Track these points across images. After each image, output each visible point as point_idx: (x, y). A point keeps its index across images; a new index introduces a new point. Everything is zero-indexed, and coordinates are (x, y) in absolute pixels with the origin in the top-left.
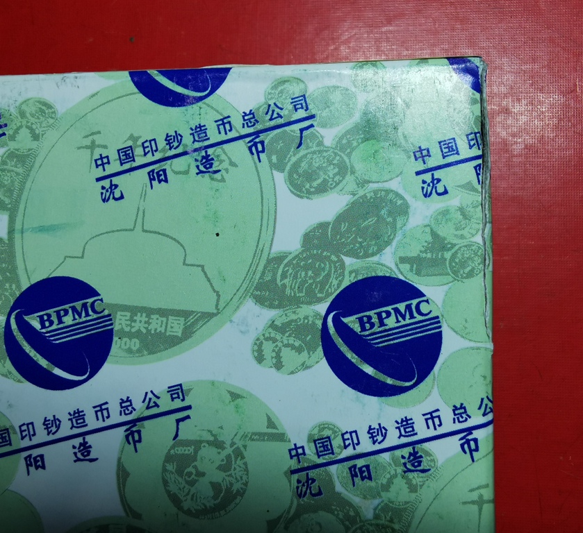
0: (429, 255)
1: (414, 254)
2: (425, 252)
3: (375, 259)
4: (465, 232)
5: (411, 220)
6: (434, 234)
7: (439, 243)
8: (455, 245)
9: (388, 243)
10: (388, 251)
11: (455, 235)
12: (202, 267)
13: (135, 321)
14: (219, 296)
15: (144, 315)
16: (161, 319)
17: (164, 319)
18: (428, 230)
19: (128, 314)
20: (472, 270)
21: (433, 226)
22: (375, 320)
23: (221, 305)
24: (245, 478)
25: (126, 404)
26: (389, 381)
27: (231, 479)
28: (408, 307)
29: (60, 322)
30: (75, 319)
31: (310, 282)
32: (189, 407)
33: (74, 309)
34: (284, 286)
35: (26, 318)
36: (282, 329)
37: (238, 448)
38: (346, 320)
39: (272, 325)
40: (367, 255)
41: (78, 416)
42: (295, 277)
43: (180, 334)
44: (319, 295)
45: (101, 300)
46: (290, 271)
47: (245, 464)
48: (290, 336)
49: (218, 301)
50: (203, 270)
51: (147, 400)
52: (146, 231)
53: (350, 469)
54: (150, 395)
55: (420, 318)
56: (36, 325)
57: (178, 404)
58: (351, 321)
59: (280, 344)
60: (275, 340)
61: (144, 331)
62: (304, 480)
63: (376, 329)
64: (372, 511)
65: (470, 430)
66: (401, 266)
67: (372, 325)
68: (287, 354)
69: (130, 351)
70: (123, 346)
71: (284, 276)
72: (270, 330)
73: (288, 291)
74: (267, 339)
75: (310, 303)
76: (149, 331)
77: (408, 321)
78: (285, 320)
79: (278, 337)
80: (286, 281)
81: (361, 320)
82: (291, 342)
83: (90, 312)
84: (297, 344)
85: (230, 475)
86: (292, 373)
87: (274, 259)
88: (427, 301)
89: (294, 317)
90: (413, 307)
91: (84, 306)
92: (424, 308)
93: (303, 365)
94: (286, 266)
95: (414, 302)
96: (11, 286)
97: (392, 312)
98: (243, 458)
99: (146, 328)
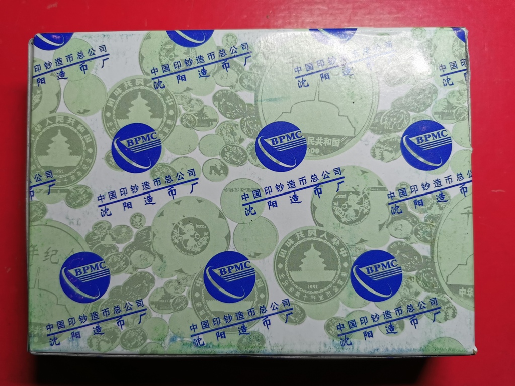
0: (446, 111)
1: (440, 110)
2: (445, 109)
3: (424, 112)
4: (461, 101)
5: (438, 96)
6: (448, 102)
7: (450, 106)
8: (457, 107)
9: (429, 106)
10: (429, 109)
11: (457, 103)
12: (347, 116)
13: (317, 141)
14: (355, 129)
15: (321, 138)
16: (329, 139)
17: (331, 140)
18: (445, 100)
19: (314, 138)
20: (464, 117)
21: (448, 99)
22: (424, 138)
23: (356, 133)
24: (369, 207)
25: (314, 177)
26: (430, 164)
27: (363, 208)
28: (438, 133)
29: (281, 142)
30: (288, 140)
31: (395, 123)
32: (343, 178)
33: (287, 136)
34: (384, 125)
35: (265, 140)
36: (384, 143)
37: (366, 194)
38: (411, 139)
39: (379, 141)
40: (419, 111)
41: (291, 183)
42: (389, 121)
43: (338, 146)
44: (399, 128)
45: (300, 132)
46: (386, 118)
47: (369, 201)
48: (387, 146)
49: (355, 131)
50: (347, 118)
51: (324, 175)
52: (320, 101)
53: (414, 201)
54: (325, 173)
55: (443, 137)
56: (270, 143)
57: (338, 176)
58: (414, 139)
59: (382, 150)
60: (380, 148)
61: (321, 145)
62: (394, 207)
63: (424, 142)
64: (424, 218)
65: (464, 184)
66: (435, 116)
67: (423, 141)
68: (386, 154)
69: (315, 154)
70: (312, 152)
71: (384, 120)
72: (378, 144)
73: (385, 127)
74: (377, 147)
75: (395, 132)
76: (323, 145)
77: (438, 139)
78: (384, 139)
79: (382, 146)
80: (385, 122)
81: (418, 138)
82: (387, 149)
83: (295, 137)
84: (390, 149)
85: (362, 206)
86: (388, 162)
87: (379, 113)
88: (445, 130)
89: (388, 138)
90: (440, 133)
91: (292, 134)
92: (444, 133)
93: (393, 158)
94: (384, 116)
95: (440, 131)
96: (257, 126)
97: (431, 135)
98: (368, 198)
99: (322, 144)
